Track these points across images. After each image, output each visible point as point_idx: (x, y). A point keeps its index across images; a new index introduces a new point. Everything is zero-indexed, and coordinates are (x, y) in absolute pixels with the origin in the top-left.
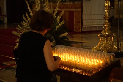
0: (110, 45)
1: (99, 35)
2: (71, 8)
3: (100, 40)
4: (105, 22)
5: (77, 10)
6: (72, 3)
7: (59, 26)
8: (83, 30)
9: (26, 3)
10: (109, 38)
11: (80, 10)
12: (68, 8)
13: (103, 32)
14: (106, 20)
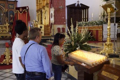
0: (110, 50)
1: (104, 44)
2: (97, 28)
3: (105, 47)
4: (108, 37)
5: (100, 29)
6: (97, 26)
7: (82, 39)
8: (103, 40)
9: (76, 25)
10: (110, 46)
11: (102, 29)
12: (95, 28)
13: (106, 43)
14: (108, 36)
